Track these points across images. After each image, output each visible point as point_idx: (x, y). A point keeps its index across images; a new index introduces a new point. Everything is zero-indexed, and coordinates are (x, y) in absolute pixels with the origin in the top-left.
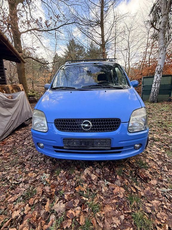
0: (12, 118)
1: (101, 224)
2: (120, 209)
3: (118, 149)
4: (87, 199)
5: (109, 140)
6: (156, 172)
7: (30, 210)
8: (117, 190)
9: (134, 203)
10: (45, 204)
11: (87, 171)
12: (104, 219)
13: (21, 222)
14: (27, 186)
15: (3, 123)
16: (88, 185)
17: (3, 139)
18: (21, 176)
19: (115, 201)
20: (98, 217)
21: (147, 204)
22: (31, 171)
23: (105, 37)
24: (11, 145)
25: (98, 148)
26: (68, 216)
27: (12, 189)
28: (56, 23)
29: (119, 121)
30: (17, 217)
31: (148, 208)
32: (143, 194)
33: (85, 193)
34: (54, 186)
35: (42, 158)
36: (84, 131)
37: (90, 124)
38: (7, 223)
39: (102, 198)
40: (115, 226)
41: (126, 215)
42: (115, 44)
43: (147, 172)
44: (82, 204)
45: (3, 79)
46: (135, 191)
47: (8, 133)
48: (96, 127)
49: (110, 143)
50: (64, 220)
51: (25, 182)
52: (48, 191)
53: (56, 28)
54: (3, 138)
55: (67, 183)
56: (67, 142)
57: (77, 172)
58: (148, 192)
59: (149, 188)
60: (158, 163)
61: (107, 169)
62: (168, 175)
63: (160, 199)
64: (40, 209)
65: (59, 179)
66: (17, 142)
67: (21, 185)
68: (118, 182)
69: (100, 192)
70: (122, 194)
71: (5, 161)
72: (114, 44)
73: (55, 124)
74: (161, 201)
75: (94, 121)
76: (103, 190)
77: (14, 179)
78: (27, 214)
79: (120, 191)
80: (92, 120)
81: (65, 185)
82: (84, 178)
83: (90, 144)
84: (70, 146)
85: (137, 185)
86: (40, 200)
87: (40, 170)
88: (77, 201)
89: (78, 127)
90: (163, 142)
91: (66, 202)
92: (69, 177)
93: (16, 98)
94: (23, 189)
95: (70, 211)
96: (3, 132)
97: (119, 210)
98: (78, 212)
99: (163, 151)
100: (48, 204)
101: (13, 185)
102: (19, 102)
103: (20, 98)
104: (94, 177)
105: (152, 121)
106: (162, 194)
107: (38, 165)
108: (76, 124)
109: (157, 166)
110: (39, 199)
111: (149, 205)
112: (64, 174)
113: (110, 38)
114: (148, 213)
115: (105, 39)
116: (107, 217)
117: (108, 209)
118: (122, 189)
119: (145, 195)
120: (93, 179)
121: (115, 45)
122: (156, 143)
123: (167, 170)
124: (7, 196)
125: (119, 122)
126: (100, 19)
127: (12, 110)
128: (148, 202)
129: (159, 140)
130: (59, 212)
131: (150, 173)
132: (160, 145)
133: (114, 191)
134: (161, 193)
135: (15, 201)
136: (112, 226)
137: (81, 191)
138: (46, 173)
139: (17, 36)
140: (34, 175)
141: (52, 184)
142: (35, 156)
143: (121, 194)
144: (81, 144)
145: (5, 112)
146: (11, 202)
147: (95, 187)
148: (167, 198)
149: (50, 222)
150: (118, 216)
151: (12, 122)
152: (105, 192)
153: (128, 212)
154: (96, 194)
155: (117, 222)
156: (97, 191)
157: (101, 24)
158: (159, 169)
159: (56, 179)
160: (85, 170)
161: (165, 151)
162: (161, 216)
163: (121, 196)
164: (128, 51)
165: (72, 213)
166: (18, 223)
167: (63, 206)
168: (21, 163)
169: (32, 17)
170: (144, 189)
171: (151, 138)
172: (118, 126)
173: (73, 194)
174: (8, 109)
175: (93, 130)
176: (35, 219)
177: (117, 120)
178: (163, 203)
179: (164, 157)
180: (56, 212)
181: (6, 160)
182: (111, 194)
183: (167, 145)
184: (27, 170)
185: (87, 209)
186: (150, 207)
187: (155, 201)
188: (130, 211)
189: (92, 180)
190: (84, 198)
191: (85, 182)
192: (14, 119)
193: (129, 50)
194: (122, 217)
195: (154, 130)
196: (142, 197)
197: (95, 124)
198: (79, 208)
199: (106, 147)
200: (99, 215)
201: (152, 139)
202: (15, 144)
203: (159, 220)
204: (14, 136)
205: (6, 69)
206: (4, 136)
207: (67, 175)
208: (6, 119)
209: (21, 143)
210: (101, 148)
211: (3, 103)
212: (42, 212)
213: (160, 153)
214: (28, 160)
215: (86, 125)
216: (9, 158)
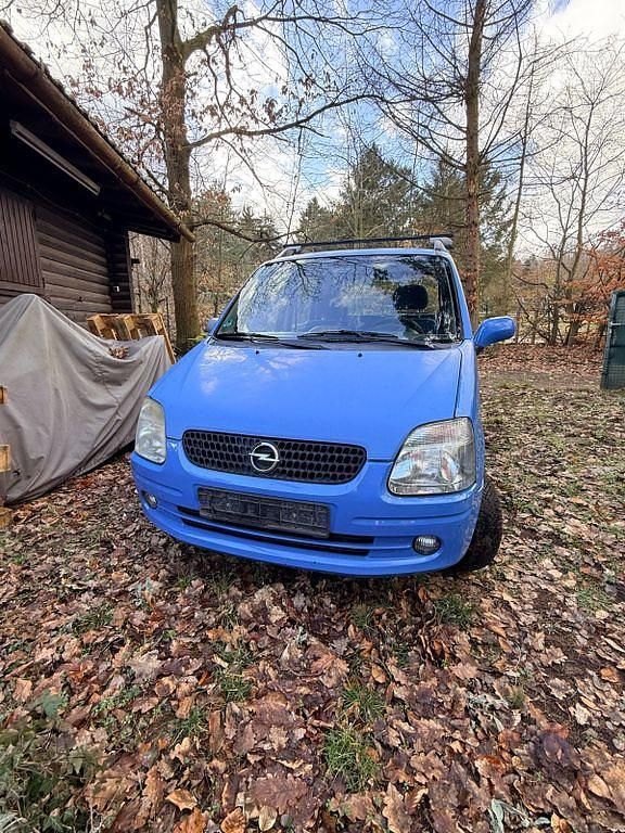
0: (117, 413)
1: (231, 733)
2: (307, 712)
3: (360, 544)
4: (225, 665)
5: (322, 509)
6: (496, 645)
7: (79, 656)
8: (324, 661)
9: (355, 707)
10: (118, 651)
11: (263, 595)
12: (248, 723)
13: (49, 675)
14: (97, 602)
15: (89, 425)
16: (249, 632)
17: (89, 472)
18: (93, 573)
19: (304, 690)
20: (234, 715)
21: (400, 723)
22: (123, 566)
23: (480, 137)
24: (101, 491)
25: (292, 529)
26: (156, 690)
27: (63, 601)
28: (301, 103)
29: (361, 453)
30: (45, 661)
31: (393, 733)
32: (400, 693)
33: (228, 649)
34: (162, 616)
35: (164, 537)
36: (257, 474)
37: (273, 456)
38: (20, 669)
39: (271, 672)
40: (266, 747)
41: (315, 732)
42: (522, 158)
43: (462, 638)
44: (207, 672)
45: (124, 293)
46: (381, 680)
47: (103, 457)
48: (289, 464)
49: (328, 522)
50: (141, 695)
51: (98, 591)
52: (137, 621)
53: (302, 121)
54: (89, 469)
55: (196, 615)
56: (209, 499)
57: (234, 591)
58: (425, 694)
59: (434, 681)
60: (523, 619)
61: (327, 601)
62: (536, 662)
63: (452, 722)
64: (102, 658)
65: (180, 600)
66: (119, 485)
67: (86, 596)
68: (340, 645)
69: (274, 659)
70: (335, 678)
71: (73, 532)
72: (519, 161)
73: (184, 443)
74: (454, 728)
75: (288, 446)
76: (286, 654)
77: (75, 580)
78: (68, 662)
79: (332, 667)
80: (282, 444)
81: (190, 618)
82: (248, 612)
83: (270, 515)
84: (215, 512)
85: (398, 666)
86: (110, 640)
87: (147, 568)
88: (196, 664)
89: (240, 459)
90: (586, 553)
91: (165, 659)
92: (206, 601)
93: (135, 357)
94: (85, 604)
95: (166, 680)
96: (88, 451)
97: (304, 715)
98: (185, 687)
99: (571, 583)
100: (123, 650)
101: (67, 591)
102: (143, 367)
103: (148, 356)
104: (277, 614)
105: (597, 470)
106: (466, 708)
107: (144, 555)
108: (236, 449)
109: (513, 625)
110: (108, 636)
111: (406, 727)
112: (198, 589)
113: (500, 138)
114: (386, 747)
115: (479, 143)
116: (259, 722)
117: (273, 703)
118: (343, 667)
119: (410, 698)
120: (274, 619)
121: (522, 164)
122: (560, 550)
123: (541, 647)
124: (43, 616)
125: (360, 457)
126: (464, 72)
127: (121, 392)
128: (406, 720)
129: (578, 542)
130: (140, 676)
131: (473, 642)
132: (571, 562)
133: (315, 664)
134: (464, 704)
135: (57, 629)
136: (261, 745)
137: (221, 643)
138: (156, 578)
139: (178, 156)
140: (125, 578)
141: (158, 609)
142: (149, 530)
143: (331, 677)
144: (246, 511)
145: (100, 396)
146: (49, 631)
147: (266, 642)
148: (478, 723)
149: (109, 690)
150: (289, 729)
151: (118, 425)
152: (290, 661)
153: (322, 723)
154: (258, 659)
155: (278, 738)
156: (266, 653)
157: (469, 90)
158: (512, 639)
159: (172, 598)
160: (260, 591)
161: (579, 583)
162: (427, 764)
163: (328, 682)
164: (582, 182)
165: (168, 686)
166: (41, 673)
167: (155, 663)
168: (106, 543)
169: (232, 88)
170: (417, 683)
171: (550, 530)
172: (356, 470)
173: (195, 645)
174: (109, 386)
175: (278, 473)
176: (81, 676)
177: (354, 452)
178: (457, 735)
179: (563, 606)
180: (133, 675)
181: (76, 529)
182: (304, 670)
183: (598, 566)
184: (114, 562)
185: (211, 686)
186: (407, 735)
187: (432, 723)
188: (331, 725)
189: (268, 622)
190: (219, 661)
191: (247, 622)
192: (122, 416)
193: (586, 180)
194: (300, 733)
195: (579, 505)
196: (394, 701)
197: (289, 455)
198: (193, 679)
199: (314, 528)
200: (237, 710)
201: (549, 535)
202: (111, 489)
203: (411, 772)
204: (119, 466)
205: (137, 261)
206: (92, 462)
207: (206, 596)
208: (100, 415)
209: (128, 488)
210: (300, 530)
211: (97, 370)
212: (104, 666)
213: (552, 589)
214: (124, 537)
215: (263, 457)
216: (83, 526)
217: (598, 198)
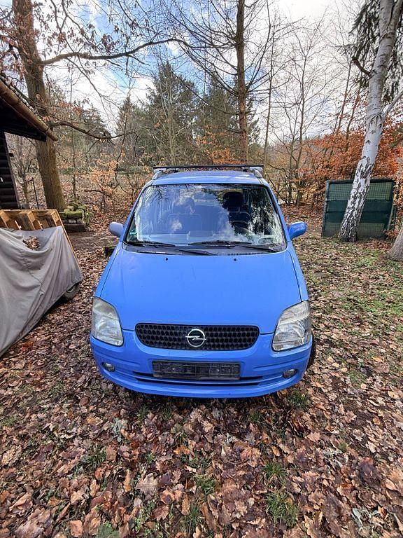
0: (40, 290)
1: (215, 513)
2: (249, 487)
3: (254, 380)
4: (194, 470)
5: (236, 366)
6: (323, 417)
7: (99, 490)
8: (247, 452)
9: (274, 477)
10: (124, 479)
11: (195, 415)
12: (222, 504)
13: (87, 510)
14: (88, 443)
15: (23, 303)
16: (197, 443)
17: (26, 336)
18: (73, 422)
19: (242, 473)
20: (212, 501)
21: (296, 478)
22: (92, 412)
23: (245, 73)
24: (43, 351)
25: (217, 378)
26: (162, 500)
27: (62, 449)
28: (128, 38)
29: (256, 330)
30: (79, 502)
31: (295, 485)
32: (290, 460)
33: (191, 459)
34: (135, 444)
35: (110, 383)
36: (191, 349)
37: (202, 336)
38: (63, 512)
39: (220, 467)
40: (238, 516)
41: (258, 498)
43: (306, 417)
44: (186, 479)
46: (278, 455)
47: (34, 322)
48: (213, 341)
49: (239, 372)
50: (156, 507)
51: (84, 436)
52: (127, 454)
54: (26, 334)
55: (160, 439)
57: (177, 416)
58: (301, 456)
59: (304, 448)
60: (330, 397)
61: (232, 410)
62: (344, 421)
63: (319, 469)
64: (115, 489)
65: (144, 430)
66: (55, 344)
67: (76, 441)
68: (250, 438)
69: (218, 456)
70: (256, 460)
71: (38, 390)
72: (268, 91)
74: (321, 473)
75: (211, 330)
76: (223, 453)
77: (63, 430)
78: (95, 496)
79: (252, 454)
80: (205, 328)
81: (156, 442)
82: (191, 429)
83: (202, 371)
84: (164, 373)
85: (283, 442)
86: (115, 472)
87: (109, 409)
88: (177, 474)
89: (179, 340)
90: (347, 350)
91: (159, 476)
92: (162, 427)
93: (48, 247)
94: (80, 450)
95: (166, 492)
96: (25, 322)
97: (248, 489)
98: (179, 493)
99: (344, 370)
100: (128, 479)
101: (62, 441)
102: (53, 252)
103: (55, 243)
104: (208, 427)
106: (324, 460)
107: (102, 400)
108: (176, 334)
109: (327, 402)
110: (111, 469)
111: (299, 479)
112: (153, 420)
114: (294, 494)
115: (246, 79)
116: (227, 501)
117: (230, 487)
118: (257, 452)
119: (295, 461)
120: (207, 430)
121: (270, 94)
122: (334, 350)
123: (343, 412)
124: (54, 463)
125: (255, 332)
127: (40, 274)
128: (298, 475)
129: (341, 344)
130: (148, 493)
131: (312, 417)
132: (341, 356)
133: (242, 455)
134: (322, 458)
135: (69, 473)
136: (234, 516)
137: (184, 456)
138: (119, 417)
140: (98, 421)
141: (133, 440)
142: (96, 379)
143: (253, 461)
144: (186, 371)
145: (27, 280)
146: (64, 475)
147: (209, 447)
148: (331, 466)
149: (134, 510)
150: (244, 500)
151: (42, 299)
152: (227, 455)
153: (261, 492)
154: (210, 460)
155: (242, 509)
156: (212, 454)
158: (328, 410)
159: (138, 430)
160: (193, 413)
161: (348, 369)
162: (317, 498)
163: (253, 464)
165: (169, 496)
166: (82, 511)
167: (154, 482)
168: (70, 396)
170: (295, 450)
171: (326, 338)
172: (254, 340)
173: (170, 461)
174: (31, 272)
175: (206, 347)
176: (108, 505)
177: (252, 329)
178: (324, 476)
179: (345, 385)
180: (143, 494)
181: (40, 387)
182: (236, 460)
183: (354, 357)
184: (84, 410)
185: (195, 488)
186: (301, 483)
187: (311, 473)
188: (266, 491)
189: (204, 433)
190: (189, 469)
191: (192, 436)
192: (43, 292)
193: (303, 105)
194: (251, 501)
196: (289, 465)
197: (212, 335)
198: (180, 486)
199: (231, 376)
200: (213, 498)
201: (327, 341)
202: (50, 348)
203: (311, 505)
205: (11, 155)
206: (27, 328)
207: (159, 423)
208: (29, 294)
209: (63, 346)
210: (222, 378)
211: (22, 262)
212: (120, 493)
213: (337, 375)
214: (82, 389)
215: (197, 338)
216: (44, 383)
217: (311, 117)
